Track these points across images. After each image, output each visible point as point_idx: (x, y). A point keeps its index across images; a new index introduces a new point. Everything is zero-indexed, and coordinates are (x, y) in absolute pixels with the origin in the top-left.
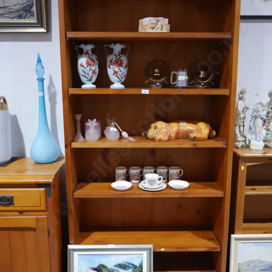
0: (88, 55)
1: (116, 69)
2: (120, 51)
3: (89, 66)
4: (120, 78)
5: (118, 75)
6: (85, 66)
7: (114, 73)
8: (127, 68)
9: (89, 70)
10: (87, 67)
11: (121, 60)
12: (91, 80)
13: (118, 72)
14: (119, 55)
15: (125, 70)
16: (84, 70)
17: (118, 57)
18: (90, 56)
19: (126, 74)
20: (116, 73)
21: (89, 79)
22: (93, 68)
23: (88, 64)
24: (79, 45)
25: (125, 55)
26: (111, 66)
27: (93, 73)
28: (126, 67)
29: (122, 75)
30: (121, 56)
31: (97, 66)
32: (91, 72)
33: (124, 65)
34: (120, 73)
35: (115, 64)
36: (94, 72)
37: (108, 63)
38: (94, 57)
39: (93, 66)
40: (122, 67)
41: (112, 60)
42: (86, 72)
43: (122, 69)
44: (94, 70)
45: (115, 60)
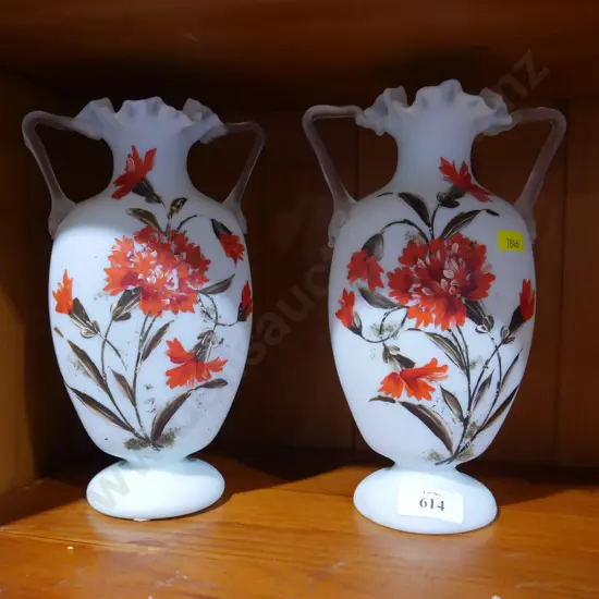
0: (136, 201)
1: (419, 347)
2: (460, 155)
3: (137, 314)
4: (454, 430)
5: (435, 404)
6: (100, 308)
7: (392, 382)
8: (528, 328)
9: (132, 350)
10: (120, 316)
11: (473, 255)
12: (159, 437)
13: (432, 369)
14: (448, 201)
15: (508, 353)
16: (92, 347)
17: (444, 217)
18: (160, 212)
19: (514, 381)
20: (408, 378)
21: (147, 429)
22: (186, 328)
23: (131, 289)
24: (74, 111)
25: (511, 197)
26: (368, 314)
27: (175, 378)
28: (517, 320)
29: (474, 399)
30: (467, 203)
31: (226, 306)
32: (160, 362)
33: (502, 299)
34: (455, 381)
35: (401, 284)
36: (191, 366)
37: (339, 281)
38: (201, 220)
39: (181, 303)
40: (478, 319)
41: (372, 245)
42: (110, 364)
43: (478, 342)
44: (189, 344)
45: (411, 254)
